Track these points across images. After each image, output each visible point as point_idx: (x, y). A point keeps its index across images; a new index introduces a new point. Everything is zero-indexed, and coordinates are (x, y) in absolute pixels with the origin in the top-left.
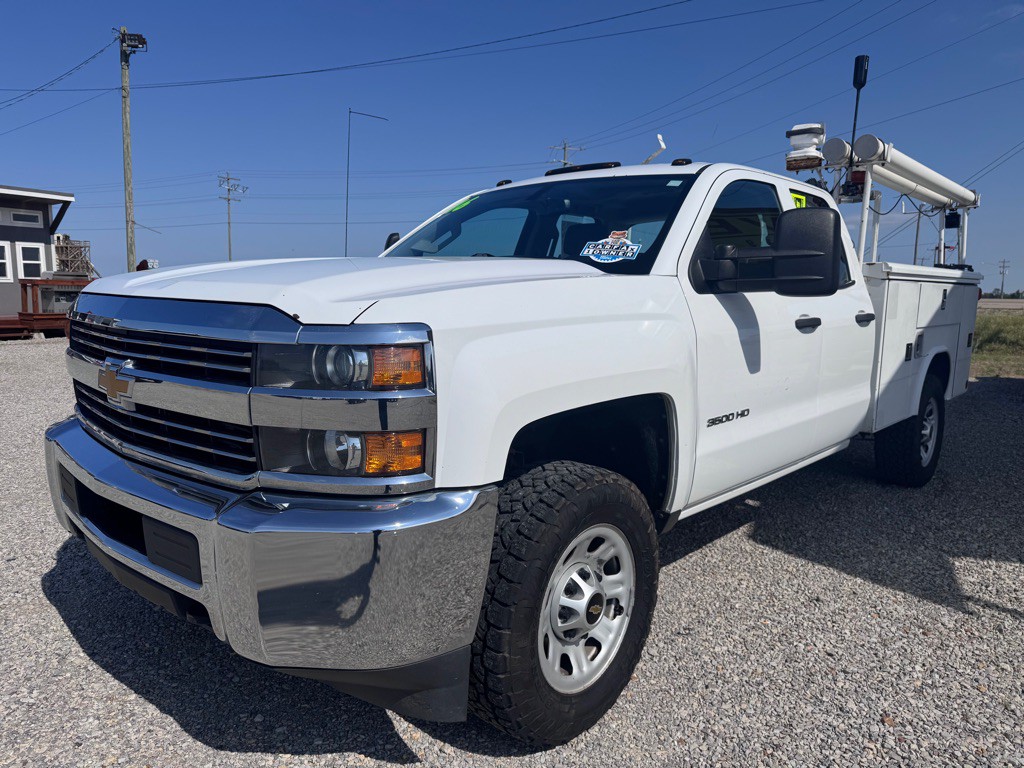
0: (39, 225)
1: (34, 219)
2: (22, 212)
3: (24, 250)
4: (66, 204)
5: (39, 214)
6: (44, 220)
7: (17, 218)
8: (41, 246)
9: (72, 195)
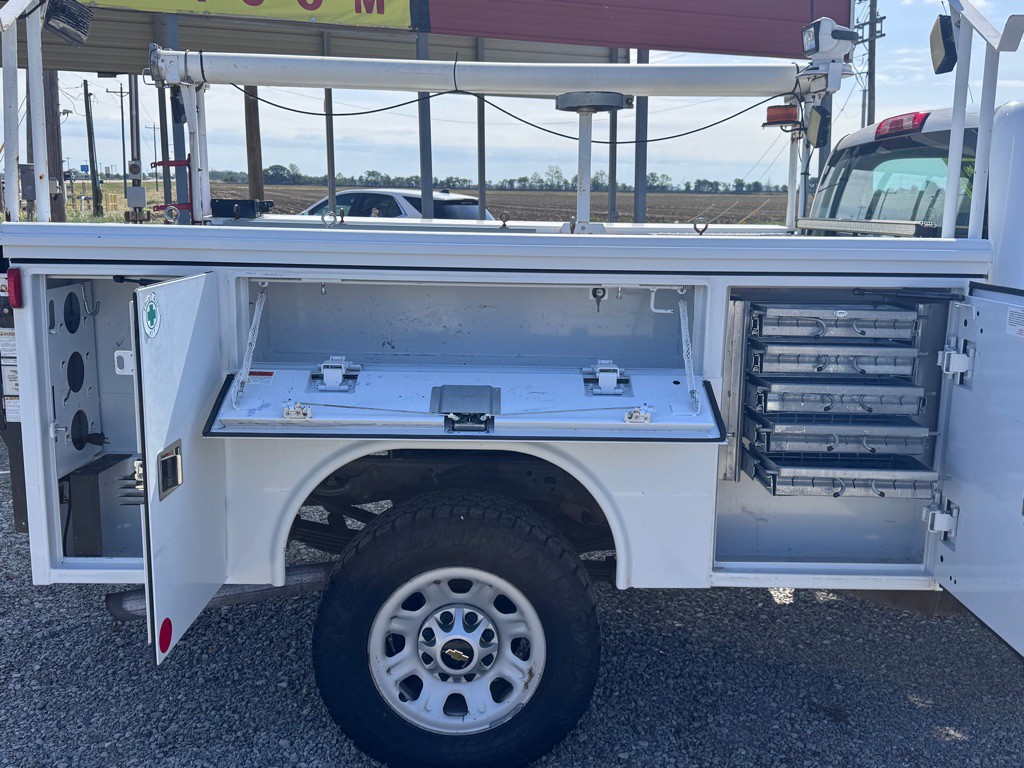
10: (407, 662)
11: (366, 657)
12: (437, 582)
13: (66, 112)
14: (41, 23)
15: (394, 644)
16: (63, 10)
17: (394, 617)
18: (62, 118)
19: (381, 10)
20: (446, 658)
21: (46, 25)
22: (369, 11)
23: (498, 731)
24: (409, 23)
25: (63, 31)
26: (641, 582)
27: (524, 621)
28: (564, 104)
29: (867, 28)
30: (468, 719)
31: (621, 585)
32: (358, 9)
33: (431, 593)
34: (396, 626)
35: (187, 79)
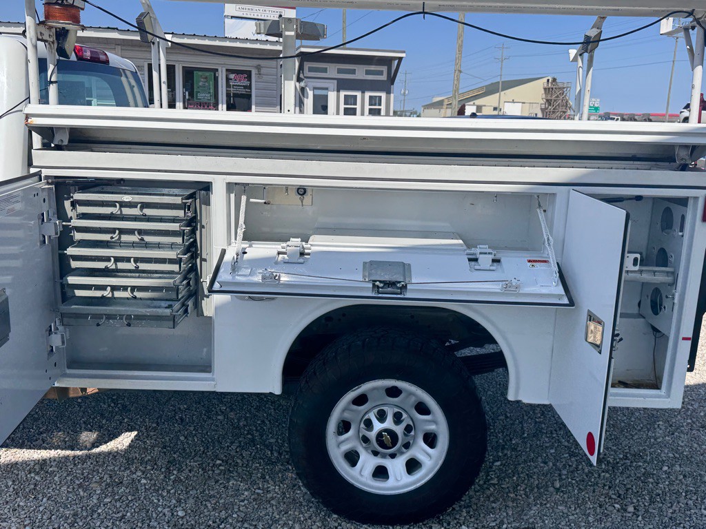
0: (384, 77)
1: (381, 73)
2: (373, 68)
3: (371, 97)
4: (400, 59)
5: (384, 69)
6: (388, 73)
7: (368, 72)
8: (383, 95)
9: (404, 52)
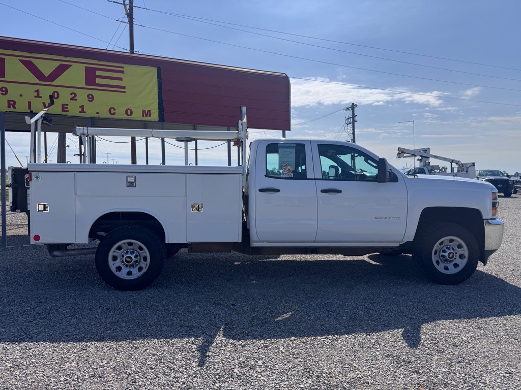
10: (118, 263)
11: (108, 261)
12: (124, 243)
13: (68, 146)
14: (41, 122)
15: (115, 258)
16: (47, 119)
17: (114, 252)
18: (67, 148)
19: (150, 116)
20: (126, 261)
21: (42, 122)
22: (146, 116)
23: (139, 278)
24: (158, 120)
25: (46, 123)
26: (171, 242)
27: (145, 252)
28: (178, 140)
29: (351, 119)
30: (132, 276)
31: (167, 242)
32: (143, 116)
33: (123, 246)
34: (115, 254)
35: (84, 134)
